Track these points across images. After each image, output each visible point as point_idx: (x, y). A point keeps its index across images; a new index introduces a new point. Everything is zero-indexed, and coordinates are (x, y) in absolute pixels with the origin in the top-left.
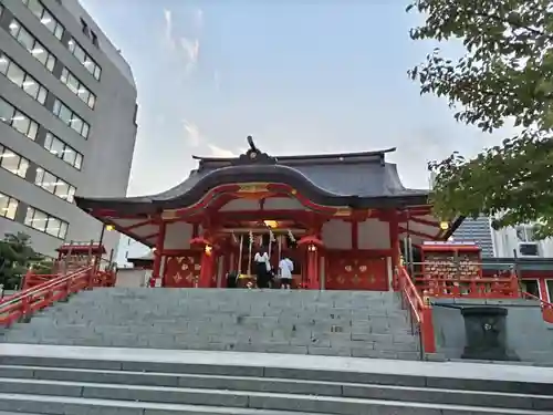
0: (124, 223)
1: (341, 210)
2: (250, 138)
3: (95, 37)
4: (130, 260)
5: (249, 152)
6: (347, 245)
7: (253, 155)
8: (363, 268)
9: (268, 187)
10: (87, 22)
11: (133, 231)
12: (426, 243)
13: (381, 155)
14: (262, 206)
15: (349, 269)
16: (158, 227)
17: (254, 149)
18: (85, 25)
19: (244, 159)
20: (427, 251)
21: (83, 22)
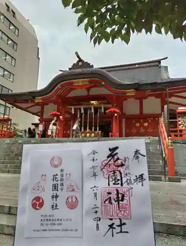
0: (24, 106)
1: (129, 92)
2: (77, 53)
3: (14, 13)
4: (33, 124)
5: (78, 62)
6: (137, 112)
7: (80, 63)
8: (146, 124)
9: (89, 82)
10: (9, 6)
11: (29, 109)
12: (179, 108)
13: (159, 62)
14: (88, 93)
15: (138, 125)
16: (40, 107)
17: (80, 60)
18: (8, 7)
19: (75, 66)
20: (180, 113)
21: (7, 5)
